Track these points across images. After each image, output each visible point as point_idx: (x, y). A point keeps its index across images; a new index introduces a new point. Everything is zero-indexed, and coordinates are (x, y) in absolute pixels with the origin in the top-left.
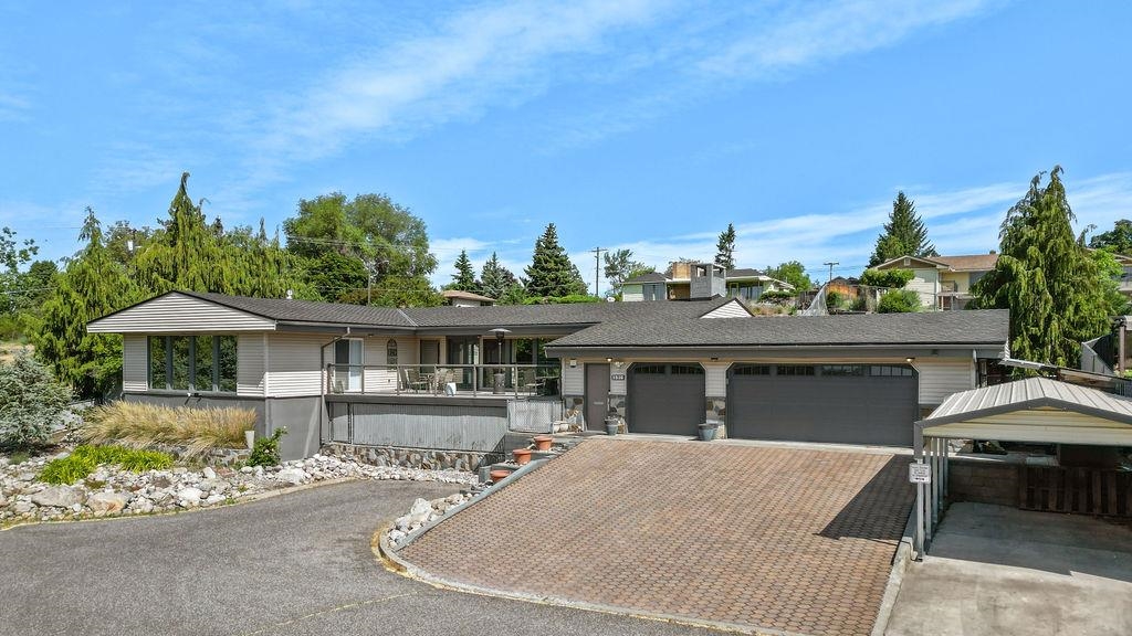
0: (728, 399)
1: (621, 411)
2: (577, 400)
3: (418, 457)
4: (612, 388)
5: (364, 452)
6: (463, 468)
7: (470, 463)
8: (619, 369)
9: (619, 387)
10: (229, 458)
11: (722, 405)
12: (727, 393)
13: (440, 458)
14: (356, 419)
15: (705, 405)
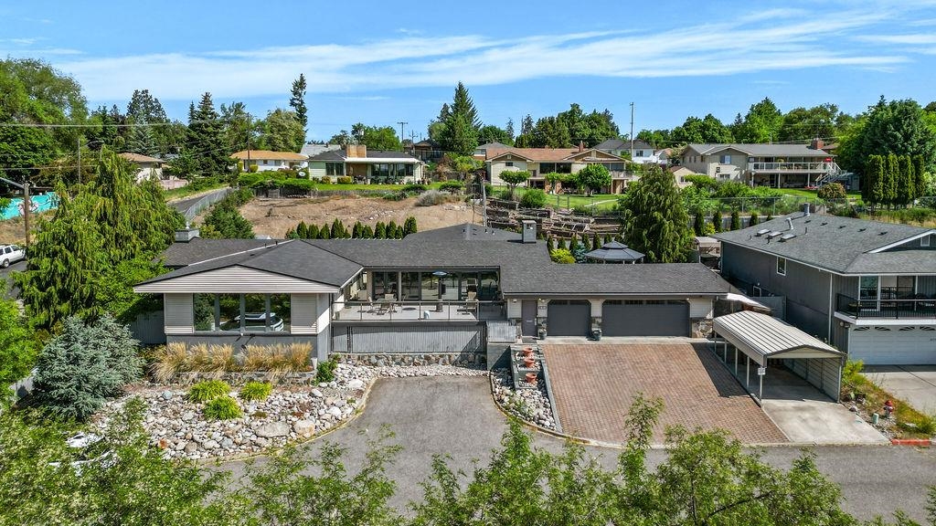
0: (603, 317)
1: (544, 326)
2: (518, 321)
3: (410, 359)
4: (539, 313)
5: (366, 358)
6: (444, 363)
7: (450, 360)
8: (543, 304)
9: (543, 313)
10: (304, 379)
11: (600, 321)
12: (603, 314)
13: (427, 358)
14: (355, 337)
15: (590, 320)
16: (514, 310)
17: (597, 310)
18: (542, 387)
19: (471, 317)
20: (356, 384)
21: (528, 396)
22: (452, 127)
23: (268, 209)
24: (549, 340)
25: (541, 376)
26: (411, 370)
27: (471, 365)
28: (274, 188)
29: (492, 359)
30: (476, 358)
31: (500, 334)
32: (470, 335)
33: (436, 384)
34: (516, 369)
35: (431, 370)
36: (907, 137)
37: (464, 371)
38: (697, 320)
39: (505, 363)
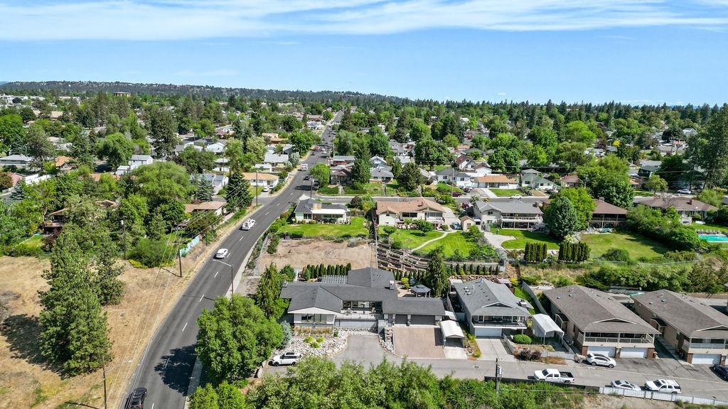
1: (394, 321)
2: (387, 320)
3: (356, 329)
4: (393, 318)
5: (345, 329)
7: (367, 330)
8: (394, 315)
10: (331, 336)
11: (410, 320)
12: (411, 318)
13: (361, 329)
14: (341, 323)
15: (407, 320)
16: (386, 317)
17: (409, 317)
18: (392, 341)
19: (373, 318)
20: (343, 338)
21: (388, 343)
22: (358, 167)
23: (289, 248)
24: (395, 325)
25: (392, 338)
26: (356, 333)
27: (373, 332)
28: (287, 235)
29: (379, 331)
30: (375, 330)
31: (382, 324)
32: (374, 323)
33: (363, 337)
34: (386, 336)
35: (362, 333)
36: (564, 217)
37: (372, 334)
38: (437, 321)
39: (383, 332)
